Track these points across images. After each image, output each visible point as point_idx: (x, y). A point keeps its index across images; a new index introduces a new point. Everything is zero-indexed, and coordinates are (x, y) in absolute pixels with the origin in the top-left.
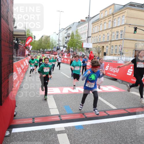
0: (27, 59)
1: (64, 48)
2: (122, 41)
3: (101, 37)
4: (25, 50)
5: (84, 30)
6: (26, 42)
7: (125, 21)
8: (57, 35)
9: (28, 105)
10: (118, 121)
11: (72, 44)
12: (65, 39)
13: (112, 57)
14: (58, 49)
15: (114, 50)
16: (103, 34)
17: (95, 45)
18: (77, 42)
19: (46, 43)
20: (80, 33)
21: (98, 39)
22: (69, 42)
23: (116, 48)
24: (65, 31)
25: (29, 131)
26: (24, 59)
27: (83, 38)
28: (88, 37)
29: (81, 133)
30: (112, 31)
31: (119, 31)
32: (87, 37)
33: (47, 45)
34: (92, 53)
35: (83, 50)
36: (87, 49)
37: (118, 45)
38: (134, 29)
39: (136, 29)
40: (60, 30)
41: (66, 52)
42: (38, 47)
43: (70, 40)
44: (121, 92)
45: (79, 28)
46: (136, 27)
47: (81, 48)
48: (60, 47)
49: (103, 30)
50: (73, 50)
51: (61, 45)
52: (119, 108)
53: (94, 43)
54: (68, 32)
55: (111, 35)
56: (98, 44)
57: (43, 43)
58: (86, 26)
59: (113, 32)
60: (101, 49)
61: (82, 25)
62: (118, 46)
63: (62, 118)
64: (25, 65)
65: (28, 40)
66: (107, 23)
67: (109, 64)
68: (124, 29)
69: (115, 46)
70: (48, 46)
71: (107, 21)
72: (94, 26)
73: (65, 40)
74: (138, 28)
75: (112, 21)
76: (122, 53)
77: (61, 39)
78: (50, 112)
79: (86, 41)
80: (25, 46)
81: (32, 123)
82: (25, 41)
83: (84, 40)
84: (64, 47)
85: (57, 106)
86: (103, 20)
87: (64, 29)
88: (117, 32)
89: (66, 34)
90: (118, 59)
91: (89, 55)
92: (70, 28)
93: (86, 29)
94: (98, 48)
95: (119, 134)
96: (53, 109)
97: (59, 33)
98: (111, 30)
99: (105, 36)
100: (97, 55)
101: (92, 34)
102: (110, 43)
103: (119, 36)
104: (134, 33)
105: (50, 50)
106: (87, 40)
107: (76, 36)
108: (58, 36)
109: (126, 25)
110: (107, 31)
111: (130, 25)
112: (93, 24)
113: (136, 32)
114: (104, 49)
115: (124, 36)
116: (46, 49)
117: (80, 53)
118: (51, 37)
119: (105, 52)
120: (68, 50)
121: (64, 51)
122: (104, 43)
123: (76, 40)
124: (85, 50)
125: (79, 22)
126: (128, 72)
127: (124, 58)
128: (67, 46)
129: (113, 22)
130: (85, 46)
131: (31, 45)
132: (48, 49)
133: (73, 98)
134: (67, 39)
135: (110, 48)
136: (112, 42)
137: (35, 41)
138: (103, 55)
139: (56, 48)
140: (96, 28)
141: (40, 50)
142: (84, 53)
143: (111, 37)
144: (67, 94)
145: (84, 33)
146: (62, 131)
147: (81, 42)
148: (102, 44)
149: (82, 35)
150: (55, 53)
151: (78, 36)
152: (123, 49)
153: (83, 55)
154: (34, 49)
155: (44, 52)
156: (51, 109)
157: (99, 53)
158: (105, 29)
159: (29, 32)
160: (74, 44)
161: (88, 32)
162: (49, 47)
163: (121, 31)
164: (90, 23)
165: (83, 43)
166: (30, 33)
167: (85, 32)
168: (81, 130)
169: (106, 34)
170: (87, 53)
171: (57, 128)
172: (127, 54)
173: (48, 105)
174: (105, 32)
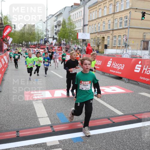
0: (6, 55)
1: (53, 40)
2: (127, 30)
3: (101, 25)
4: (2, 44)
5: (78, 17)
6: (4, 32)
7: (131, 4)
8: (44, 23)
9: (9, 115)
10: (125, 130)
11: (64, 35)
12: (55, 28)
13: (115, 50)
14: (46, 42)
15: (117, 41)
16: (102, 21)
17: (94, 36)
18: (70, 32)
19: (30, 34)
20: (74, 21)
21: (97, 28)
22: (59, 32)
23: (119, 39)
24: (54, 18)
25: (13, 148)
26: (2, 55)
27: (78, 26)
28: (84, 26)
29: (80, 147)
30: (114, 17)
31: (123, 17)
32: (82, 25)
33: (32, 36)
34: (89, 45)
35: (78, 43)
36: (84, 40)
37: (122, 35)
38: (141, 15)
39: (144, 14)
40: (48, 17)
41: (57, 45)
42: (20, 39)
43: (61, 29)
44: (127, 93)
45: (72, 14)
46: (144, 11)
47: (76, 39)
48: (48, 39)
49: (103, 17)
50: (65, 42)
51: (50, 36)
52: (126, 113)
53: (92, 32)
54: (58, 20)
55: (113, 22)
56: (96, 34)
57: (26, 34)
58: (81, 11)
59: (115, 19)
60: (100, 40)
61: (77, 9)
62: (122, 37)
63: (55, 129)
64: (4, 63)
65: (6, 30)
66: (107, 7)
67: (111, 59)
68: (129, 15)
69: (119, 36)
70: (33, 38)
71: (107, 5)
72: (92, 11)
73: (55, 30)
74: (146, 13)
75: (113, 4)
76: (128, 45)
77: (49, 28)
78: (39, 122)
79: (82, 31)
80: (2, 38)
81: (16, 137)
82: (2, 32)
83: (78, 30)
84: (54, 38)
85: (47, 114)
86: (102, 4)
87: (53, 15)
88: (120, 18)
89: (56, 22)
90: (122, 52)
91: (85, 48)
92: (61, 14)
93: (81, 15)
94: (97, 39)
95: (127, 146)
96: (43, 117)
97: (47, 21)
98: (112, 16)
99: (106, 24)
100: (96, 48)
101: (89, 21)
102: (111, 32)
103: (124, 23)
104: (142, 19)
105: (36, 43)
106: (83, 29)
107: (69, 24)
108: (45, 25)
109: (131, 9)
110: (108, 17)
111: (137, 9)
112: (90, 9)
113: (144, 18)
114: (104, 40)
115: (129, 23)
116: (30, 42)
117: (74, 46)
118: (36, 26)
119: (106, 44)
120: (59, 43)
121: (54, 44)
122: (104, 33)
123: (68, 30)
124: (80, 42)
125: (72, 6)
126: (136, 68)
127: (130, 51)
128: (58, 38)
129: (115, 5)
130: (81, 36)
131: (10, 37)
132: (33, 41)
133: (67, 103)
134: (58, 28)
135: (112, 39)
136: (115, 32)
137: (15, 31)
138: (104, 48)
139: (44, 41)
140: (94, 14)
141: (22, 43)
142: (79, 46)
143: (113, 25)
144: (60, 98)
145: (79, 20)
146: (56, 145)
147: (75, 32)
148: (102, 33)
149: (76, 23)
150: (42, 47)
151: (71, 24)
152: (128, 40)
153: (78, 48)
154: (15, 42)
155: (27, 46)
156: (40, 118)
157: (98, 46)
158: (105, 15)
159: (7, 20)
160: (66, 34)
161: (84, 19)
162: (35, 38)
163: (125, 17)
164: (86, 7)
165: (78, 34)
166: (8, 22)
167: (81, 19)
168: (79, 143)
169: (106, 21)
170: (83, 45)
171: (49, 142)
172: (133, 46)
173: (36, 113)
174: (105, 18)
